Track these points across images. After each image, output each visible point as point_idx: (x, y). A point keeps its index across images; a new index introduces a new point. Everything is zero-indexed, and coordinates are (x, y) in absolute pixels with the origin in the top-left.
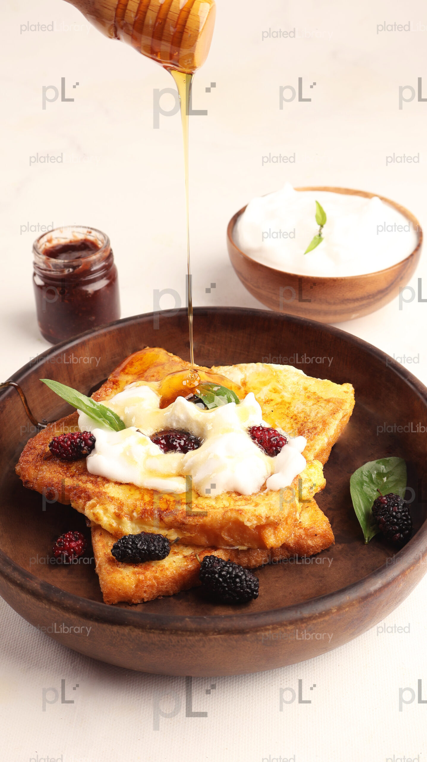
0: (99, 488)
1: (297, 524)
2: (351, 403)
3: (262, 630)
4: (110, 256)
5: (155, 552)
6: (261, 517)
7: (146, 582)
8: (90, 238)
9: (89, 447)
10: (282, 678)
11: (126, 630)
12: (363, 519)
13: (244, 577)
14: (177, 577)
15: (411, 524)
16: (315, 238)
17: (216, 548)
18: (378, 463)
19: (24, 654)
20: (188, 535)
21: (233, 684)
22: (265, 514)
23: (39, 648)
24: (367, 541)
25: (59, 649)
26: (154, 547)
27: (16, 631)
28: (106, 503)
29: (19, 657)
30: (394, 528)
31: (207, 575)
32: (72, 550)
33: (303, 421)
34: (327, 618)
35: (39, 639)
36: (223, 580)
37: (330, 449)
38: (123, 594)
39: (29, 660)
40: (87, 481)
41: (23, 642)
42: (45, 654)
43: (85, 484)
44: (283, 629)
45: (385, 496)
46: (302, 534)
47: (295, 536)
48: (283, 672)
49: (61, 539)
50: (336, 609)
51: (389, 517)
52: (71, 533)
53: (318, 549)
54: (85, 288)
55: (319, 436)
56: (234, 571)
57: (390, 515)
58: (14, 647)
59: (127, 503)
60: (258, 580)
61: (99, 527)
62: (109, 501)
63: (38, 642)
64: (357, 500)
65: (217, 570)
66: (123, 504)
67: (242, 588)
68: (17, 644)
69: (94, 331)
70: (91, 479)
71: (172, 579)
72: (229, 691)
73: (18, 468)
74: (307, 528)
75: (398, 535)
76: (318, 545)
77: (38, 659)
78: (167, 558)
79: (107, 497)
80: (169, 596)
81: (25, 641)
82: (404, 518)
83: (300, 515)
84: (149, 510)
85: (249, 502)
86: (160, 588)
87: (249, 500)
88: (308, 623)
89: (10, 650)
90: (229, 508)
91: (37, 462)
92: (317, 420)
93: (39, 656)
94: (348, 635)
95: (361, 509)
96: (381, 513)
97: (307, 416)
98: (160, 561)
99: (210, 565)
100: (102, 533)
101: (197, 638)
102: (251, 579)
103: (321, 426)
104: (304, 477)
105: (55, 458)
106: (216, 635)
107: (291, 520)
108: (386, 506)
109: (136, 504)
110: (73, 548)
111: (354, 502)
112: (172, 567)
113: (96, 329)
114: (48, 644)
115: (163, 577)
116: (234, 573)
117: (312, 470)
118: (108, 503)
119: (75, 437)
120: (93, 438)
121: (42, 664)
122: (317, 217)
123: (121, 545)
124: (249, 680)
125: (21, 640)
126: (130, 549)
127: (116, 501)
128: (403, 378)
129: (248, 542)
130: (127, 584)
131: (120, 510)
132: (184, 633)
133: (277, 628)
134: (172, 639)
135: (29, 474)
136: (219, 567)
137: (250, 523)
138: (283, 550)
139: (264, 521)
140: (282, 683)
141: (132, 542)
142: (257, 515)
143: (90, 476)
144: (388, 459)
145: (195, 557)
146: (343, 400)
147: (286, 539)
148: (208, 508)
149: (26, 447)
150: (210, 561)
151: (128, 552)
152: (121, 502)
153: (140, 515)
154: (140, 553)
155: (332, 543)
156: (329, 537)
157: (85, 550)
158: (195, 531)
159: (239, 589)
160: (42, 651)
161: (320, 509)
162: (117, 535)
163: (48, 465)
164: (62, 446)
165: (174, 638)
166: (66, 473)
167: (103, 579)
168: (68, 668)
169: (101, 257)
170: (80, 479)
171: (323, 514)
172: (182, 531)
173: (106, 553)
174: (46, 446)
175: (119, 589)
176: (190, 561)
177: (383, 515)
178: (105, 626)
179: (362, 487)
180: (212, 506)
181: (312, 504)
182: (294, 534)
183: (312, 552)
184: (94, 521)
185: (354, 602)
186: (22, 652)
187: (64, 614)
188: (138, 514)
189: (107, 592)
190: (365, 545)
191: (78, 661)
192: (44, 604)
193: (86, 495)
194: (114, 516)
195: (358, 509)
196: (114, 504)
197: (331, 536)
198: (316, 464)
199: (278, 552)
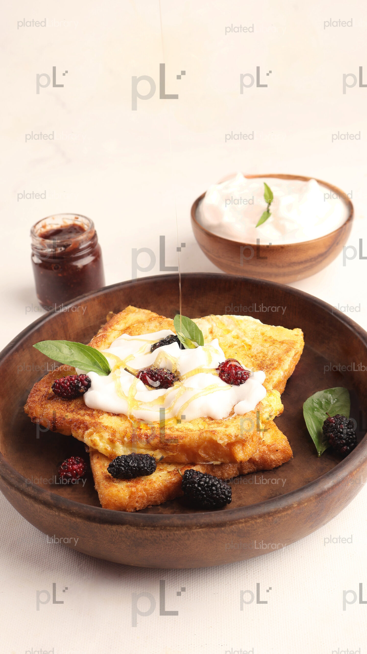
0: (95, 419)
1: (261, 442)
2: (301, 344)
3: (236, 523)
4: (94, 237)
5: (144, 468)
6: (231, 436)
7: (137, 494)
8: (78, 223)
9: (85, 387)
10: (255, 569)
11: (124, 528)
12: (315, 437)
13: (219, 486)
14: (163, 489)
15: (356, 438)
16: (264, 214)
17: (194, 464)
18: (326, 392)
19: (38, 560)
20: (171, 454)
21: (214, 576)
22: (234, 433)
23: (50, 555)
24: (319, 454)
25: (67, 554)
26: (143, 464)
27: (30, 542)
28: (101, 431)
29: (34, 563)
30: (341, 442)
31: (188, 485)
32: (75, 472)
33: (262, 359)
34: (289, 512)
35: (50, 548)
36: (202, 488)
37: (286, 382)
38: (119, 504)
39: (43, 564)
40: (84, 414)
41: (37, 550)
42: (56, 559)
43: (83, 417)
44: (253, 522)
45: (333, 417)
46: (265, 450)
47: (260, 452)
48: (255, 564)
49: (65, 463)
50: (296, 504)
51: (337, 433)
52: (73, 458)
53: (279, 462)
54: (75, 264)
55: (275, 371)
56: (211, 481)
57: (338, 431)
58: (30, 555)
59: (119, 430)
60: (231, 488)
61: (96, 452)
62: (103, 429)
63: (50, 549)
64: (310, 422)
65: (196, 481)
66: (116, 431)
67: (217, 494)
68: (32, 553)
69: (85, 297)
70: (88, 412)
71: (159, 490)
72: (211, 581)
73: (26, 408)
74: (269, 445)
75: (345, 447)
76: (279, 459)
77: (50, 563)
78: (154, 474)
79: (102, 427)
80: (157, 505)
81: (39, 549)
82: (350, 433)
83: (263, 435)
84: (137, 435)
85: (221, 425)
86: (150, 498)
87: (220, 423)
88: (274, 516)
89: (26, 557)
90: (204, 430)
91: (42, 401)
92: (274, 358)
93: (51, 561)
94: (308, 527)
95: (313, 429)
96: (330, 431)
97: (265, 355)
98: (148, 476)
99: (190, 477)
100: (99, 457)
101: (182, 532)
102: (225, 487)
103: (277, 363)
104: (265, 403)
105: (57, 397)
106: (198, 529)
107: (256, 438)
108: (334, 425)
109: (126, 431)
110: (75, 470)
111: (307, 423)
112: (159, 480)
113: (86, 295)
114: (57, 551)
115: (151, 489)
116: (210, 483)
117: (272, 398)
118: (103, 431)
119: (73, 379)
120: (88, 379)
121: (54, 567)
122: (265, 196)
123: (116, 464)
124: (227, 572)
125: (35, 549)
126: (123, 466)
127: (109, 429)
128: (343, 322)
129: (221, 458)
130: (122, 495)
131: (114, 436)
132: (172, 529)
133: (249, 521)
134: (162, 534)
135: (36, 411)
136: (198, 478)
137: (222, 441)
138: (250, 464)
139: (233, 439)
140: (255, 573)
141: (124, 461)
142: (228, 434)
143: (87, 410)
144: (334, 389)
145: (177, 472)
146: (294, 341)
147: (253, 454)
148: (187, 431)
149: (32, 390)
150: (190, 473)
151: (122, 469)
152: (114, 430)
153: (130, 439)
154: (131, 469)
155: (291, 457)
156: (288, 452)
157: (85, 471)
158: (177, 450)
159: (215, 496)
160: (53, 557)
161: (279, 430)
162: (112, 457)
163: (52, 404)
164: (63, 387)
165: (164, 533)
166: (66, 409)
167: (101, 493)
168: (75, 569)
169: (87, 237)
170: (79, 413)
171: (282, 434)
172: (165, 452)
173: (103, 472)
174: (49, 388)
175: (116, 500)
176: (173, 475)
177: (332, 432)
178: (106, 526)
179: (313, 412)
180: (190, 429)
181: (273, 426)
182: (259, 450)
183: (275, 465)
184: (93, 447)
185: (311, 498)
186: (36, 558)
187: (71, 518)
188: (128, 439)
189: (105, 503)
190: (319, 458)
191: (84, 563)
192: (54, 511)
193: (84, 425)
194: (108, 441)
195: (311, 429)
196: (108, 432)
197: (290, 450)
198: (274, 392)
199: (246, 466)
